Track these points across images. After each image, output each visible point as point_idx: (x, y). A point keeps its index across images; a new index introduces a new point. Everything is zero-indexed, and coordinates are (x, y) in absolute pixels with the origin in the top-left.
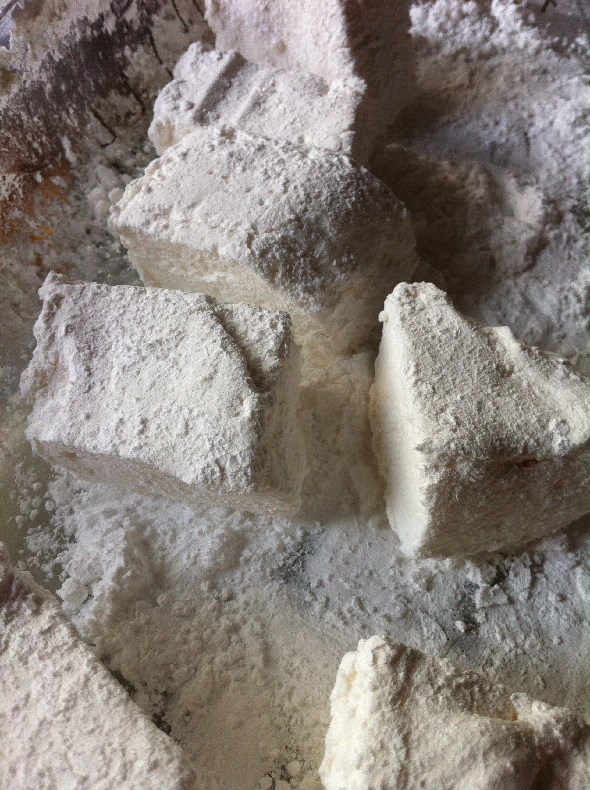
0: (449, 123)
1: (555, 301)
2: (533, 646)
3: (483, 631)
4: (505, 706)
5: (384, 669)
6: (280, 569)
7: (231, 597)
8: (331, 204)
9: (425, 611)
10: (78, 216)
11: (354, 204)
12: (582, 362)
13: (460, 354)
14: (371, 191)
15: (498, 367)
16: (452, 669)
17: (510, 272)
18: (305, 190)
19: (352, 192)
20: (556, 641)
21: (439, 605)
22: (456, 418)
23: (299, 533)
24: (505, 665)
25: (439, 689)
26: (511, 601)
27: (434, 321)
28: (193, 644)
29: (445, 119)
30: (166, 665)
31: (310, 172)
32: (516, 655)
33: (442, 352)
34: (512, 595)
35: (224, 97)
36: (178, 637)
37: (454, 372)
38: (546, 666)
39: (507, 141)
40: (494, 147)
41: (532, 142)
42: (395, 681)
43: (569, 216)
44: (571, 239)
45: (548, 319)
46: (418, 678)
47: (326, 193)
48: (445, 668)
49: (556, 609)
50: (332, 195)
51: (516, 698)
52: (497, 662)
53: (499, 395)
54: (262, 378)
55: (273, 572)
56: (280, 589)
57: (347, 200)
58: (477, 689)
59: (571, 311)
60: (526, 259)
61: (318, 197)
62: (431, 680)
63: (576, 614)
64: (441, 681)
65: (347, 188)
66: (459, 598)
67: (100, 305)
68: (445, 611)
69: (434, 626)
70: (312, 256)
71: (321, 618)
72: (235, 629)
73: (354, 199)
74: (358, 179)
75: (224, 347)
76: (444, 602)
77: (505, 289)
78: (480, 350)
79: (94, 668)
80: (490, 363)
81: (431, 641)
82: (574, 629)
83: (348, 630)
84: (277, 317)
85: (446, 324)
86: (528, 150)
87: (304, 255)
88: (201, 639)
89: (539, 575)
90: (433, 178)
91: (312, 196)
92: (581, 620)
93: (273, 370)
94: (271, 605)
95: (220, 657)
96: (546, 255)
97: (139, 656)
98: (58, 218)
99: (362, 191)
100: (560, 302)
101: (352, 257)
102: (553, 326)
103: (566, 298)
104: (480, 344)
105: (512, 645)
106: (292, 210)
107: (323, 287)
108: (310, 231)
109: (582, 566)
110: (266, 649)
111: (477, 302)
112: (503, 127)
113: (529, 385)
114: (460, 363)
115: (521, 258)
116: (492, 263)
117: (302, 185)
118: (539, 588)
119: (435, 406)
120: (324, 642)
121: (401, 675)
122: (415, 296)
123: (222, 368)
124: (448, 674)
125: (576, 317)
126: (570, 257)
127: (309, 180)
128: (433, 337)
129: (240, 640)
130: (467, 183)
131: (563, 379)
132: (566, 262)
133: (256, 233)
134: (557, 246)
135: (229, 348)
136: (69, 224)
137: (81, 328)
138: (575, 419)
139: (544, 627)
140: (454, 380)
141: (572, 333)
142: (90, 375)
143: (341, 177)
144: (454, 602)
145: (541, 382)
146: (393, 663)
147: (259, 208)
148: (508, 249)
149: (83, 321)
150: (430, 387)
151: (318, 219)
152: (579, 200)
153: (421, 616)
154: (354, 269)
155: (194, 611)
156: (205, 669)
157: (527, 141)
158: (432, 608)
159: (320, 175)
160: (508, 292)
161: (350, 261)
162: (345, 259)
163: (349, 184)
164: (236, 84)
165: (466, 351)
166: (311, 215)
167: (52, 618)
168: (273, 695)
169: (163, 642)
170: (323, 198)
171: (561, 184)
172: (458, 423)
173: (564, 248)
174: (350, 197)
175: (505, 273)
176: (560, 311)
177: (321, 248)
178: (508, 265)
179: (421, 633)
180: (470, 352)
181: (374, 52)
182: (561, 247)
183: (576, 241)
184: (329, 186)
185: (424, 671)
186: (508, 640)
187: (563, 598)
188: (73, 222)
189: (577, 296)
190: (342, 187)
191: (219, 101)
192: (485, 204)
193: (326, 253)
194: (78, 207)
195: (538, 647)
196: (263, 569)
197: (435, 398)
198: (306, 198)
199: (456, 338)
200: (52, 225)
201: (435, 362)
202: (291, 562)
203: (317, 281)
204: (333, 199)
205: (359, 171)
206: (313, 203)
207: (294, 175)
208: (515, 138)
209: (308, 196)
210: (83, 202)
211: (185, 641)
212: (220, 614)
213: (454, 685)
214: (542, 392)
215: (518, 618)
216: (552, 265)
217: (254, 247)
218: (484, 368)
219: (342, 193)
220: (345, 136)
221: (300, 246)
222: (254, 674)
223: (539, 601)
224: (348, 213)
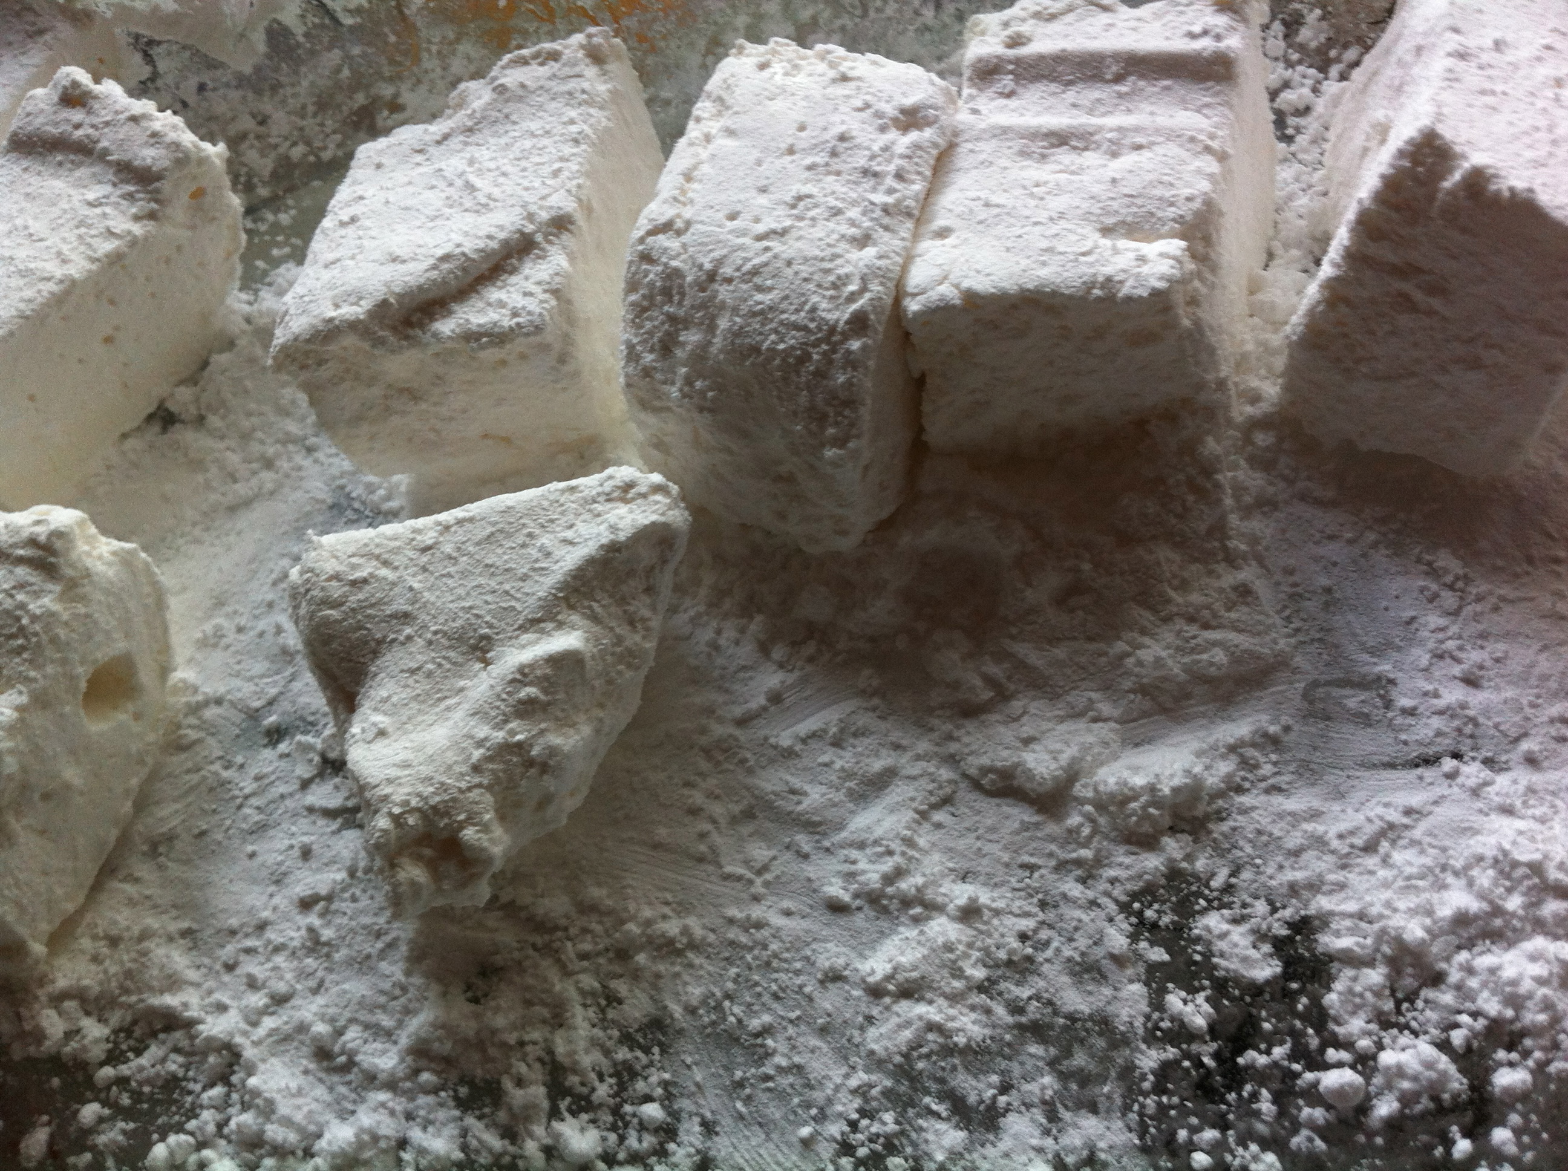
0: (1433, 573)
1: (879, 832)
2: (245, 818)
3: (268, 754)
6: (348, 496)
7: (310, 450)
8: (754, 314)
9: (293, 678)
11: (772, 350)
12: (739, 885)
13: (499, 579)
14: (820, 374)
15: (486, 638)
16: (38, 612)
17: (953, 747)
18: (766, 264)
19: (792, 339)
20: (250, 848)
21: (300, 694)
23: (393, 504)
24: (223, 783)
25: (12, 596)
26: (305, 784)
27: (569, 534)
28: (246, 424)
30: (223, 403)
31: (806, 260)
32: (234, 798)
33: (499, 551)
34: (313, 786)
36: (253, 406)
37: (464, 574)
38: (219, 837)
39: (1411, 712)
40: (1382, 685)
41: (1428, 773)
42: (14, 546)
43: (1152, 862)
44: (1088, 874)
45: (841, 826)
46: (21, 571)
47: (766, 298)
48: (39, 603)
49: (292, 847)
50: (771, 308)
52: (226, 774)
53: (430, 643)
55: (342, 487)
56: (317, 501)
57: (773, 337)
58: (20, 642)
59: (862, 865)
60: (985, 771)
61: (760, 289)
62: (21, 586)
63: (285, 874)
64: (20, 597)
65: (796, 327)
66: (311, 718)
68: (294, 702)
69: (273, 691)
70: (677, 331)
71: (283, 555)
72: (269, 464)
73: (781, 346)
74: (827, 339)
76: (303, 700)
77: (904, 742)
78: (513, 608)
80: (490, 626)
81: (253, 688)
82: (264, 873)
83: (265, 588)
84: (530, 313)
85: (560, 552)
86: (1391, 766)
87: (672, 319)
88: (254, 430)
89: (339, 821)
91: (758, 280)
92: (277, 882)
93: (436, 335)
94: (299, 494)
95: (234, 459)
96: (1019, 814)
97: (223, 372)
99: (808, 356)
100: (876, 842)
101: (710, 394)
102: (825, 834)
103: (890, 853)
104: (527, 607)
105: (247, 791)
106: (719, 262)
107: (647, 372)
108: (703, 306)
109: (348, 880)
110: (247, 503)
111: (863, 693)
112: (1453, 695)
114: (482, 581)
115: (985, 761)
116: (970, 711)
117: (776, 257)
118: (321, 822)
119: (396, 551)
121: (21, 552)
122: (626, 501)
124: (31, 607)
125: (851, 876)
126: (1031, 868)
127: (789, 263)
128: (530, 535)
129: (254, 473)
132: (1006, 857)
133: (679, 233)
134: (1052, 839)
137: (507, 101)
139: (271, 832)
140: (449, 575)
141: (810, 870)
142: (439, 143)
143: (814, 310)
144: (306, 713)
145: (466, 706)
146: (33, 542)
147: (721, 215)
148: (1007, 734)
149: (520, 99)
150: (430, 542)
151: (723, 306)
153: (287, 673)
154: (701, 410)
155: (288, 414)
156: (221, 445)
157: (1430, 761)
158: (297, 686)
159: (804, 275)
160: (897, 747)
161: (702, 393)
162: (698, 384)
163: (805, 328)
164: (1123, 88)
165: (507, 587)
166: (724, 292)
168: (194, 524)
169: (246, 391)
170: (759, 297)
171: (1266, 842)
172: (354, 583)
173: (1051, 855)
174: (782, 341)
175: (950, 738)
176: (861, 846)
177: (692, 337)
178: (966, 740)
179: (263, 676)
180: (507, 593)
182: (1053, 847)
183: (1083, 881)
184: (786, 297)
185: (32, 580)
186: (255, 785)
187: (306, 853)
189: (899, 873)
190: (793, 318)
193: (689, 348)
195: (244, 826)
196: (342, 475)
197: (411, 554)
198: (749, 273)
199: (534, 570)
201: (478, 544)
202: (356, 505)
203: (648, 358)
204: (763, 314)
205: (846, 337)
206: (744, 287)
207: (799, 238)
208: (1427, 728)
209: (755, 272)
211: (249, 414)
212: (284, 443)
213: (19, 613)
215: (282, 797)
216: (992, 829)
218: (478, 616)
219: (781, 323)
221: (680, 304)
222: (213, 497)
223: (304, 823)
224: (756, 350)
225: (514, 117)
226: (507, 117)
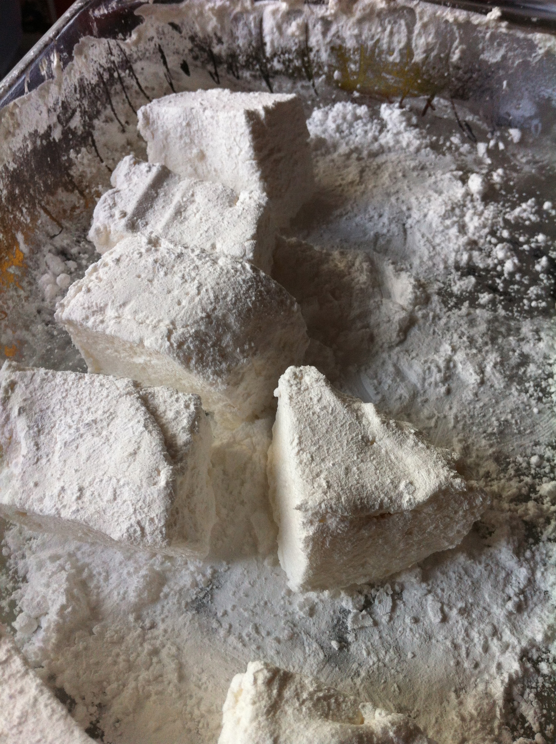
0: (341, 216)
1: (420, 371)
2: (391, 660)
3: (353, 648)
4: (354, 713)
5: (261, 687)
6: (193, 602)
7: (153, 626)
8: (235, 304)
9: (308, 633)
10: (31, 299)
11: (253, 303)
12: (439, 422)
13: (334, 427)
14: (268, 292)
15: (363, 437)
16: (315, 685)
17: (386, 345)
18: (214, 292)
19: (252, 293)
20: (410, 655)
21: (319, 628)
22: (328, 482)
23: (209, 572)
24: (369, 676)
25: (304, 702)
26: (376, 624)
27: (315, 400)
28: (122, 665)
29: (338, 212)
30: (100, 682)
31: (219, 278)
32: (378, 668)
33: (320, 426)
34: (377, 618)
35: (152, 206)
36: (110, 660)
37: (329, 443)
38: (401, 676)
39: (388, 231)
40: (377, 236)
41: (409, 232)
42: (270, 697)
43: (435, 298)
44: (437, 317)
45: (415, 386)
46: (288, 693)
47: (231, 295)
48: (309, 685)
49: (411, 630)
50: (236, 296)
51: (364, 706)
52: (363, 674)
53: (362, 461)
54: (177, 451)
55: (187, 604)
56: (193, 619)
57: (248, 300)
58: (333, 701)
59: (433, 380)
60: (398, 336)
61: (225, 298)
62: (297, 695)
63: (426, 633)
64: (305, 695)
65: (248, 290)
66: (335, 622)
67: (47, 389)
68: (324, 633)
69: (315, 645)
70: (220, 346)
71: (225, 641)
72: (155, 652)
73: (254, 298)
74: (257, 282)
75: (146, 426)
76: (323, 626)
77: (381, 361)
78: (350, 424)
79: (41, 691)
80: (357, 435)
81: (311, 658)
82: (424, 646)
83: (246, 651)
84: (190, 399)
85: (324, 402)
86: (405, 239)
87: (213, 346)
88: (128, 661)
89: (398, 602)
90: (325, 267)
91: (220, 297)
92: (430, 638)
93: (186, 444)
94: (185, 633)
95: (144, 675)
96: (415, 331)
97: (78, 676)
98: (13, 301)
99: (261, 291)
100: (424, 372)
101: (253, 344)
102: (418, 392)
103: (429, 368)
104: (351, 419)
105: (375, 659)
106: (203, 310)
107: (229, 370)
108: (218, 326)
109: (432, 594)
110: (181, 667)
111: (359, 372)
112: (385, 220)
113: (387, 452)
114: (334, 435)
115: (395, 335)
116: (372, 338)
117: (212, 288)
118: (398, 613)
119: (311, 471)
120: (226, 661)
121: (275, 692)
122: (302, 378)
123: (144, 445)
124: (311, 689)
125: (436, 385)
126: (434, 332)
127: (218, 284)
128: (314, 414)
129: (159, 662)
130: (353, 270)
131: (413, 447)
132: (431, 337)
133: (175, 328)
134: (425, 324)
135: (151, 427)
136: (23, 306)
137: (31, 409)
138: (420, 481)
139: (401, 644)
140: (328, 450)
141: (433, 398)
142: (38, 449)
143: (244, 281)
144: (331, 625)
145: (396, 449)
146: (269, 683)
147: (177, 307)
148: (384, 327)
149: (33, 403)
150: (309, 456)
151: (224, 316)
152: (444, 283)
153: (305, 638)
154: (254, 354)
155: (123, 638)
156: (132, 685)
157: (405, 231)
158: (313, 631)
159: (226, 280)
160: (383, 363)
161: (251, 348)
162: (246, 347)
163: (250, 287)
164: (162, 194)
165: (339, 425)
166: (219, 313)
167: (8, 651)
168: (185, 705)
169: (97, 664)
170: (229, 299)
171: (429, 270)
172: (329, 487)
173: (430, 325)
174: (251, 297)
175: (381, 347)
176: (424, 379)
177: (227, 339)
178: (384, 340)
179: (304, 652)
180: (342, 426)
181: (277, 162)
182: (427, 324)
183: (440, 319)
184: (234, 289)
185: (293, 688)
186: (372, 655)
187: (416, 620)
188: (26, 304)
189: (438, 366)
190: (244, 289)
191: (148, 210)
192: (367, 288)
193: (231, 343)
194: (31, 291)
195: (396, 661)
196: (179, 603)
197: (313, 465)
198: (215, 300)
199: (332, 414)
200: (8, 308)
201: (314, 435)
202: (202, 595)
203: (224, 365)
204: (237, 299)
205: (258, 275)
206: (221, 303)
207: (206, 279)
208: (395, 229)
209: (216, 297)
210: (34, 287)
211: (115, 663)
212: (144, 640)
213: (315, 698)
214: (396, 458)
215: (381, 638)
216: (420, 340)
217: (172, 340)
218: (352, 439)
219: (244, 294)
220: (248, 245)
221: (210, 337)
222: (171, 688)
223: (398, 623)
224: (249, 310)
225: (44, 407)
226: (41, 411)
